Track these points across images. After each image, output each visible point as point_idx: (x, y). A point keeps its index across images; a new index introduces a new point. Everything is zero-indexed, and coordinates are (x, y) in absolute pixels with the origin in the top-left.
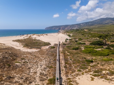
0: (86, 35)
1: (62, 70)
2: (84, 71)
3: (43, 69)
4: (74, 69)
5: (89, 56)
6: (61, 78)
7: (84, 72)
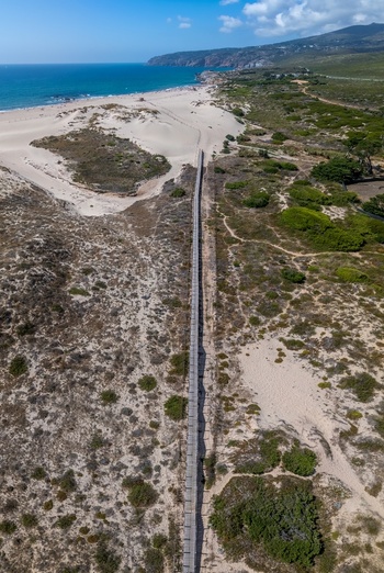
0: (301, 113)
1: (208, 318)
2: (268, 324)
3: (154, 313)
4: (243, 315)
5: (299, 250)
6: (202, 354)
7: (266, 326)
